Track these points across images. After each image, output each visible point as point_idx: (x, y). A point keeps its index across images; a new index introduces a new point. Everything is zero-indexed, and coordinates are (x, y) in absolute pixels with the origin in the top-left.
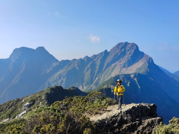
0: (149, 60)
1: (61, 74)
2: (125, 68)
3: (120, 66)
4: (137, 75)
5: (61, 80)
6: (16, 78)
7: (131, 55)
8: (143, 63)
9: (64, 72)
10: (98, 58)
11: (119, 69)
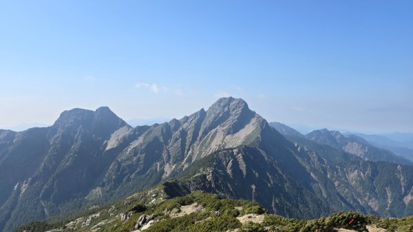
0: (263, 124)
1: (136, 147)
3: (223, 133)
5: (137, 157)
8: (254, 128)
9: (141, 145)
11: (222, 137)
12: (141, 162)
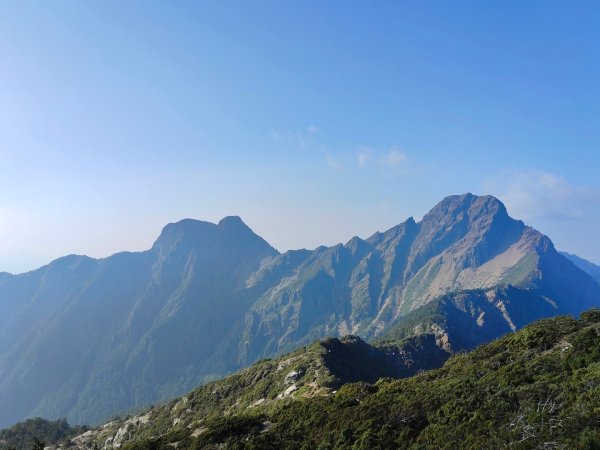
0: (541, 245)
1: (285, 289)
2: (468, 270)
3: (454, 264)
4: (506, 291)
5: (288, 306)
6: (170, 302)
7: (484, 231)
8: (523, 255)
9: (295, 285)
10: (388, 242)
11: (452, 271)
12: (296, 316)
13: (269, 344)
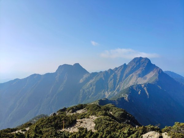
0: (159, 71)
1: (91, 83)
2: (140, 78)
4: (147, 85)
5: (92, 87)
6: (61, 86)
7: (144, 68)
8: (154, 74)
9: (94, 82)
11: (135, 78)
12: (94, 90)
13: (87, 97)
